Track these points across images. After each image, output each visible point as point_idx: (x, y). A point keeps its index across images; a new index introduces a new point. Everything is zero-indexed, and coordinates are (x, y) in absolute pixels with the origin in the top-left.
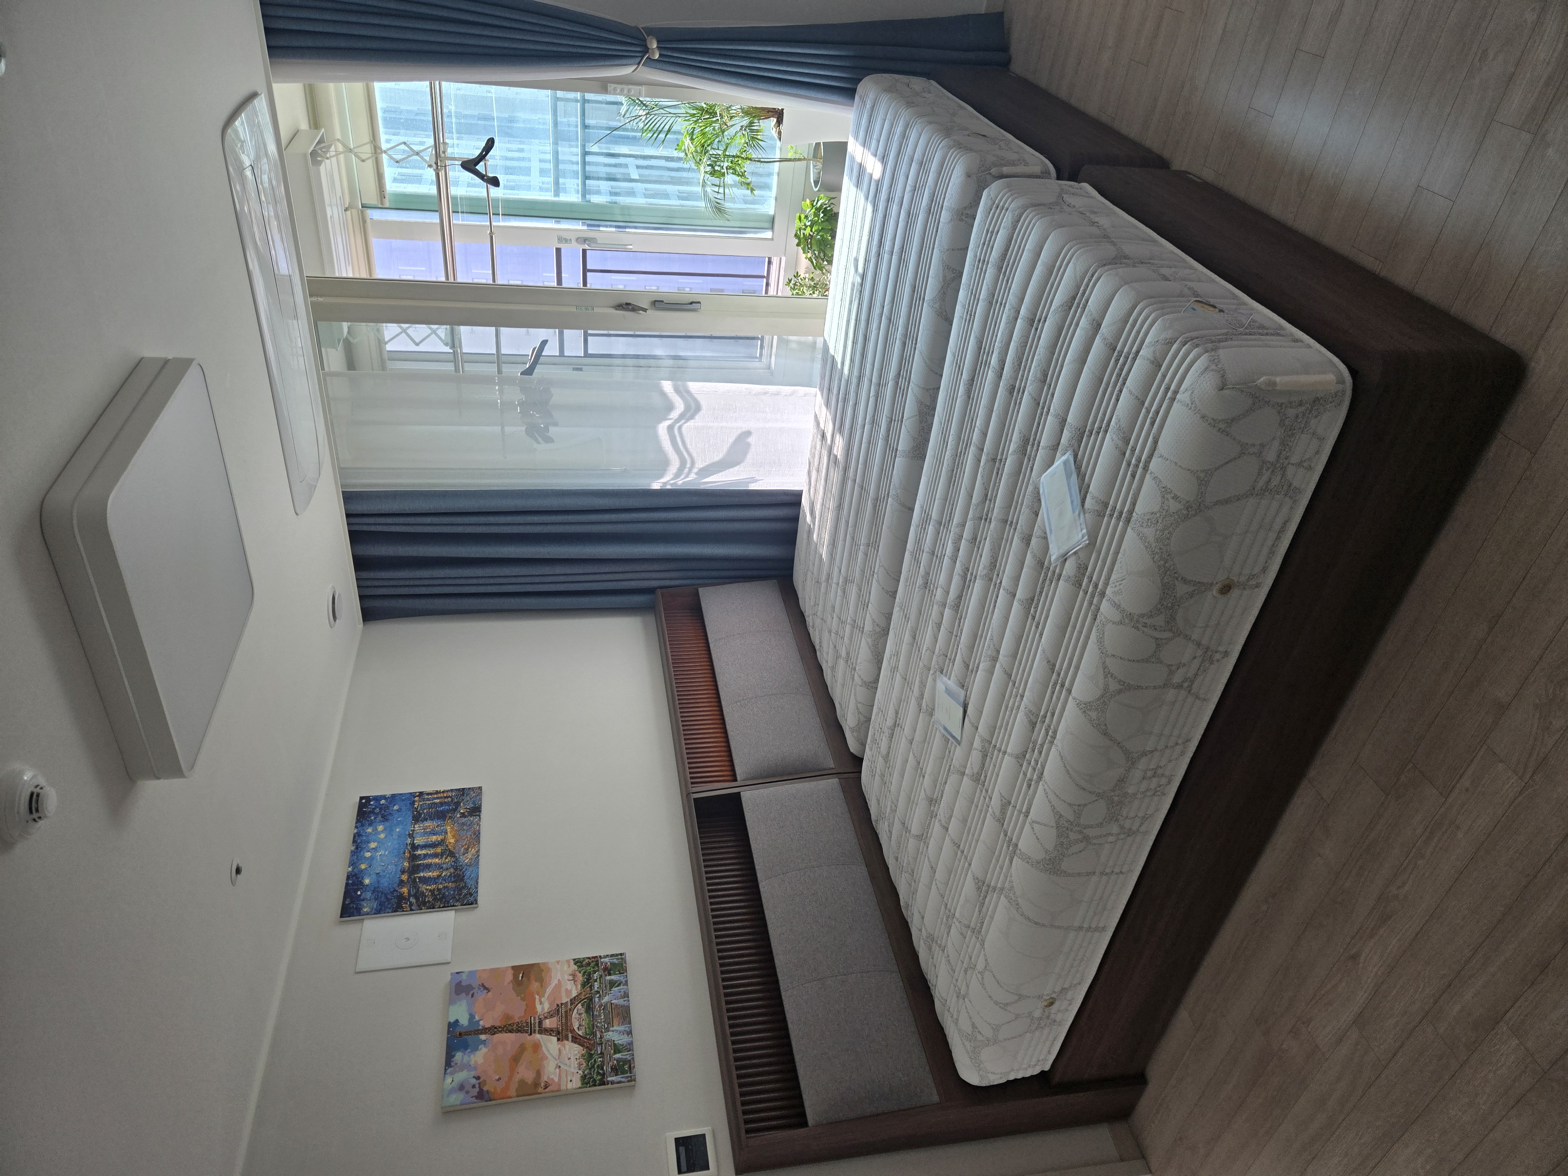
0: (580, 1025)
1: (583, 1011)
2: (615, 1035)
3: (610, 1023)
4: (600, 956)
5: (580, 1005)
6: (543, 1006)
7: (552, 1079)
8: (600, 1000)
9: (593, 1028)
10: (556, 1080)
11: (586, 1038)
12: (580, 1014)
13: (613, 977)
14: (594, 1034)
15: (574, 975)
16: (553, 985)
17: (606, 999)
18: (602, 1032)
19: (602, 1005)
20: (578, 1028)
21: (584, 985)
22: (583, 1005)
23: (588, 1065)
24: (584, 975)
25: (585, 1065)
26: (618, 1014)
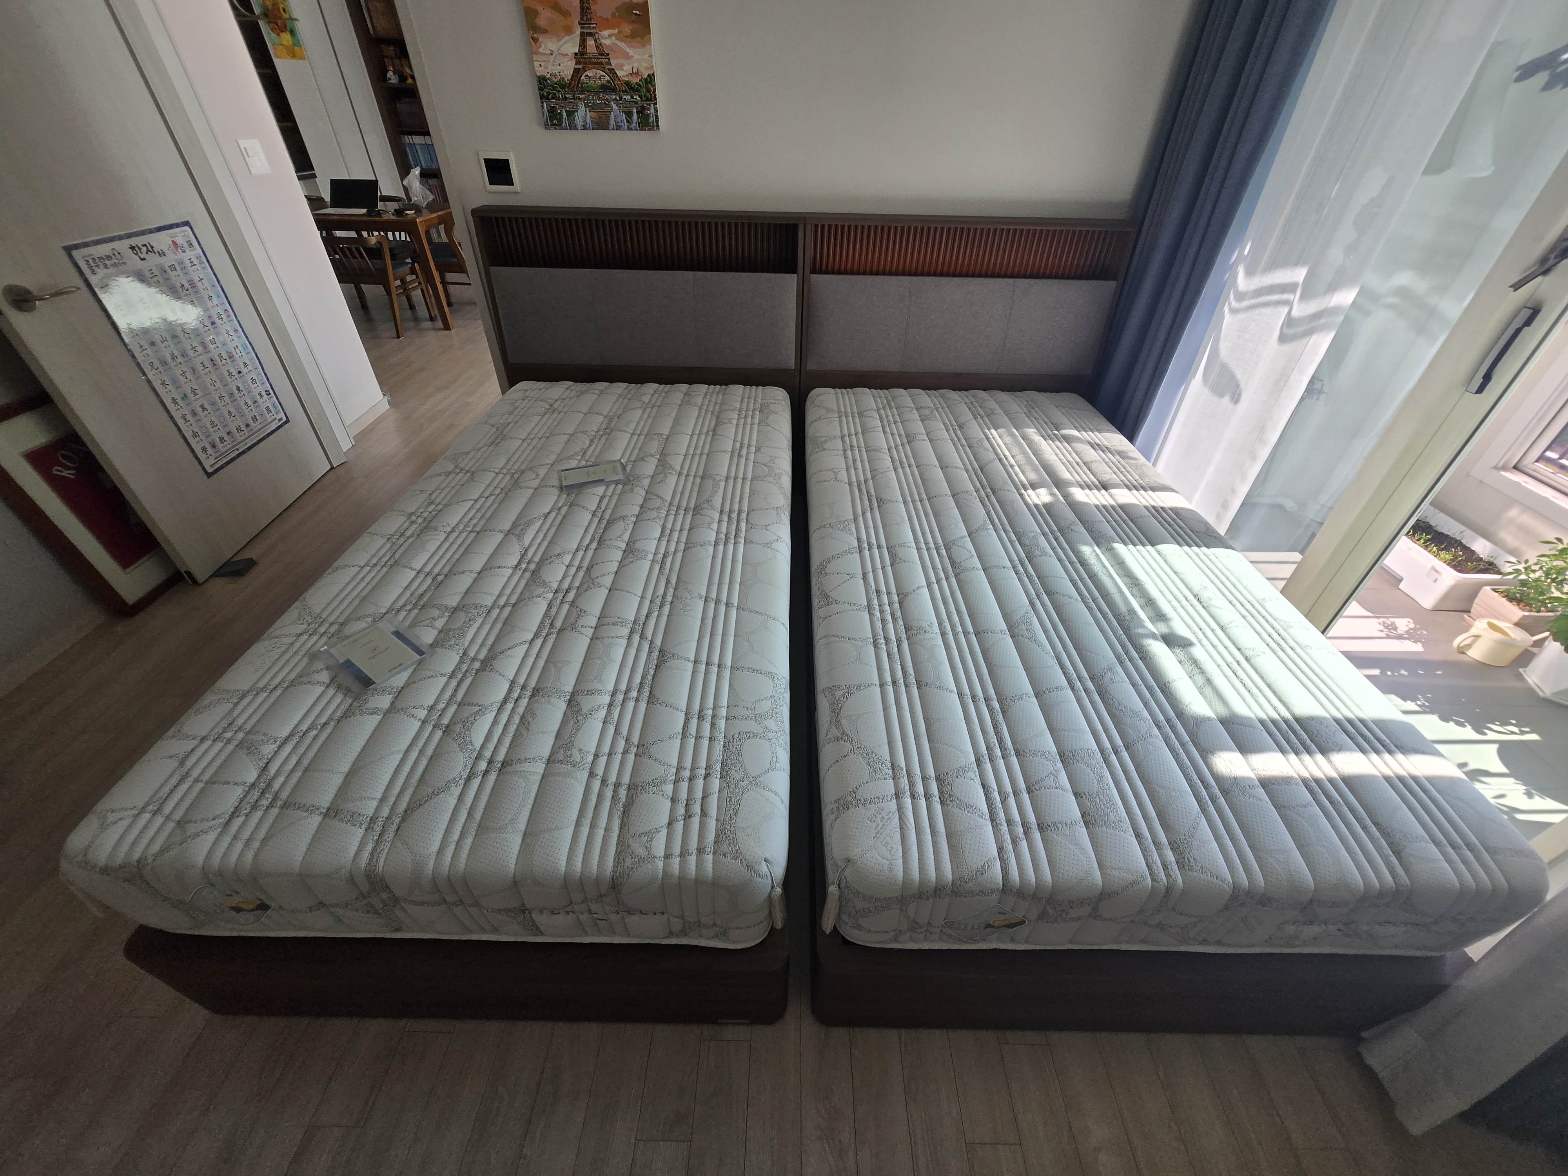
0: (590, 78)
1: (603, 81)
2: (582, 114)
3: (592, 108)
4: (656, 104)
5: (609, 78)
6: (607, 38)
7: (541, 46)
8: (613, 100)
9: (588, 92)
10: (541, 50)
11: (578, 83)
12: (600, 78)
13: (635, 116)
14: (582, 92)
15: (637, 73)
16: (628, 50)
17: (615, 107)
18: (585, 100)
19: (609, 102)
20: (587, 76)
21: (627, 83)
22: (608, 81)
23: (556, 84)
24: (637, 84)
25: (555, 80)
26: (600, 118)
